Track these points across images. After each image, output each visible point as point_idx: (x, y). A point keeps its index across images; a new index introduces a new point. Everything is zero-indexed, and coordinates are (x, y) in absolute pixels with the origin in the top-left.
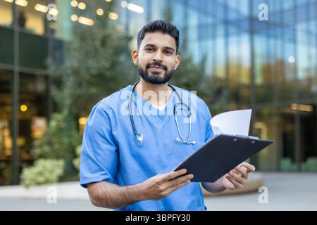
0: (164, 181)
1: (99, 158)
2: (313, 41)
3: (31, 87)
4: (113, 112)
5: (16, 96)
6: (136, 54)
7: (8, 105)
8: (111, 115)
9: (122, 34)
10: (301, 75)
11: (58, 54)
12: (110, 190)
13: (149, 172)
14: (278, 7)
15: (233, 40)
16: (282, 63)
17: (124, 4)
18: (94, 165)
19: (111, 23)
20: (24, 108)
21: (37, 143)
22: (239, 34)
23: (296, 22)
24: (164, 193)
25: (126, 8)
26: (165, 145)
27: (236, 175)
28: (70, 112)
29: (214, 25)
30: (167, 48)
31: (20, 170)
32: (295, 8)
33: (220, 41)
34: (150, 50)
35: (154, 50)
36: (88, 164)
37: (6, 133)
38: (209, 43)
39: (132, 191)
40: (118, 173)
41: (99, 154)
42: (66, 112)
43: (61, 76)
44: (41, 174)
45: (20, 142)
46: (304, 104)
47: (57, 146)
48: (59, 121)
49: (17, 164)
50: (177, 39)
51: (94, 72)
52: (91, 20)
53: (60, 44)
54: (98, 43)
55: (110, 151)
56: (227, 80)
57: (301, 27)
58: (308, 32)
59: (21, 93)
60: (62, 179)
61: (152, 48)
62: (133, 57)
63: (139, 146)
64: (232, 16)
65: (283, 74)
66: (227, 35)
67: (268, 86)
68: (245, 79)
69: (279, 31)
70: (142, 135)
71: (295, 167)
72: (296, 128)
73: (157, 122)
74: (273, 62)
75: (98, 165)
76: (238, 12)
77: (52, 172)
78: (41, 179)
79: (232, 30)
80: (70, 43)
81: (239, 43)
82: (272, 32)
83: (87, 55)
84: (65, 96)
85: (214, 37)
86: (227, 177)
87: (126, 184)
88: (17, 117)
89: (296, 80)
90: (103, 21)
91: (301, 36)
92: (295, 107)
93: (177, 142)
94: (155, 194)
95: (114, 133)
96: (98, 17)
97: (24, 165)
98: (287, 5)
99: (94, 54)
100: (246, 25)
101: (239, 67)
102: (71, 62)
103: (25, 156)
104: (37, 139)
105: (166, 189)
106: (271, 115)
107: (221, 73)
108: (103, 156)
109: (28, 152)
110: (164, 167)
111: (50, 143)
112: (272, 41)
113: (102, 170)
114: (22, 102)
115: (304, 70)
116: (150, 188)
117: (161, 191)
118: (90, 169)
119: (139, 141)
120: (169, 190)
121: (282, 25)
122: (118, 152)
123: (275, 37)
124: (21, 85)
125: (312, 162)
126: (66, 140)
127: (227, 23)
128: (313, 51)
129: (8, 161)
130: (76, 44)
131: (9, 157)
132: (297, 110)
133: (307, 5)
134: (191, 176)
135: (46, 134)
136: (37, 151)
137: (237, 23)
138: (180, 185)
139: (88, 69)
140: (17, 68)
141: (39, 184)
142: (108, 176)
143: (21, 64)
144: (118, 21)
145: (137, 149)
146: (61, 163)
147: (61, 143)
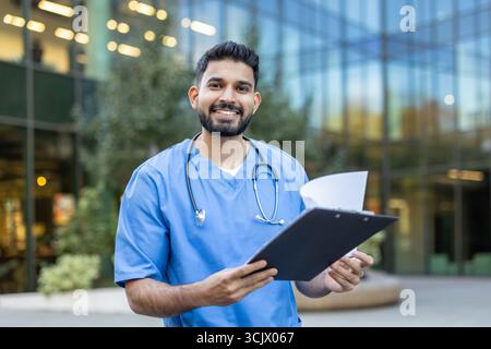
0: (234, 278)
1: (142, 244)
2: (485, 69)
3: (51, 151)
4: (162, 178)
5: (30, 164)
6: (194, 93)
7: (19, 177)
8: (158, 182)
9: (182, 68)
10: (465, 123)
11: (88, 101)
12: (158, 290)
13: (214, 266)
14: (427, 18)
15: (354, 71)
16: (434, 106)
17: (185, 23)
18: (134, 255)
19: (165, 51)
20: (42, 181)
21: (60, 231)
22: (364, 62)
23: (456, 39)
24: (233, 296)
25: (189, 29)
26: (238, 225)
27: (343, 270)
28: (108, 186)
29: (325, 50)
30: (242, 83)
31: (38, 271)
32: (456, 18)
33: (334, 75)
34: (216, 86)
35: (221, 87)
36: (126, 253)
37: (18, 218)
38: (317, 78)
39: (187, 292)
40: (168, 267)
41: (142, 239)
42: (101, 186)
43: (95, 132)
44: (66, 276)
45: (37, 230)
46: (470, 170)
47: (89, 236)
48: (91, 200)
49: (33, 262)
50: (255, 69)
51: (142, 126)
52: (136, 49)
53: (92, 86)
54: (146, 82)
55: (157, 234)
56: (345, 134)
57: (465, 48)
58: (478, 56)
59: (37, 159)
60: (97, 284)
61: (218, 84)
62: (191, 98)
63: (199, 227)
64: (353, 34)
65: (435, 123)
66: (344, 65)
67: (411, 143)
68: (373, 132)
69: (428, 55)
70: (204, 211)
71: (454, 268)
72: (456, 208)
73: (226, 192)
74: (418, 104)
75: (139, 254)
76: (362, 27)
77: (82, 273)
78: (67, 284)
79: (353, 55)
80: (107, 84)
81: (364, 76)
82: (417, 58)
83: (131, 101)
84: (99, 162)
85: (324, 68)
86: (330, 273)
87: (180, 282)
88: (32, 194)
89: (457, 132)
90: (154, 50)
91: (465, 62)
92: (454, 175)
93: (257, 222)
94: (220, 298)
95: (162, 209)
96: (147, 44)
97: (43, 263)
98: (443, 13)
99: (142, 99)
100: (375, 48)
101: (364, 113)
102: (109, 112)
103: (45, 251)
104: (61, 226)
105: (237, 290)
106: (415, 188)
107: (335, 124)
108: (147, 241)
109: (48, 245)
110: (237, 258)
111: (79, 232)
112: (417, 72)
113: (146, 262)
114: (39, 172)
115: (470, 115)
116: (214, 288)
117: (230, 293)
118: (128, 260)
119: (199, 220)
120: (242, 292)
121: (434, 46)
122: (168, 235)
123: (423, 65)
124: (38, 147)
125: (481, 260)
126: (102, 227)
127: (344, 45)
128: (485, 85)
129: (21, 257)
130: (115, 85)
131: (22, 252)
132: (458, 180)
133: (476, 12)
134: (274, 271)
135: (73, 219)
136: (61, 244)
137: (362, 46)
138: (259, 284)
139: (133, 122)
140: (30, 123)
141: (64, 290)
142: (154, 271)
143: (37, 117)
144: (177, 48)
145: (196, 232)
146: (96, 260)
147: (96, 232)
